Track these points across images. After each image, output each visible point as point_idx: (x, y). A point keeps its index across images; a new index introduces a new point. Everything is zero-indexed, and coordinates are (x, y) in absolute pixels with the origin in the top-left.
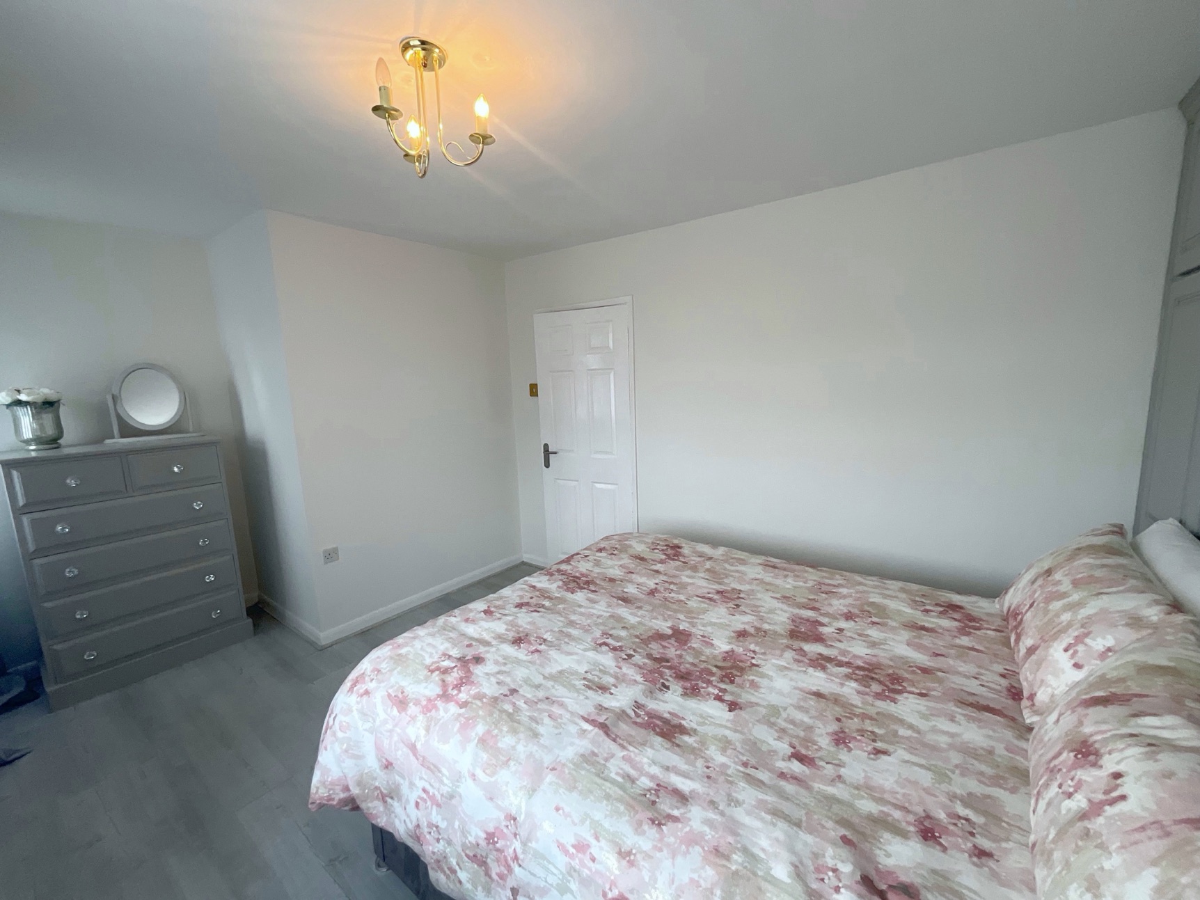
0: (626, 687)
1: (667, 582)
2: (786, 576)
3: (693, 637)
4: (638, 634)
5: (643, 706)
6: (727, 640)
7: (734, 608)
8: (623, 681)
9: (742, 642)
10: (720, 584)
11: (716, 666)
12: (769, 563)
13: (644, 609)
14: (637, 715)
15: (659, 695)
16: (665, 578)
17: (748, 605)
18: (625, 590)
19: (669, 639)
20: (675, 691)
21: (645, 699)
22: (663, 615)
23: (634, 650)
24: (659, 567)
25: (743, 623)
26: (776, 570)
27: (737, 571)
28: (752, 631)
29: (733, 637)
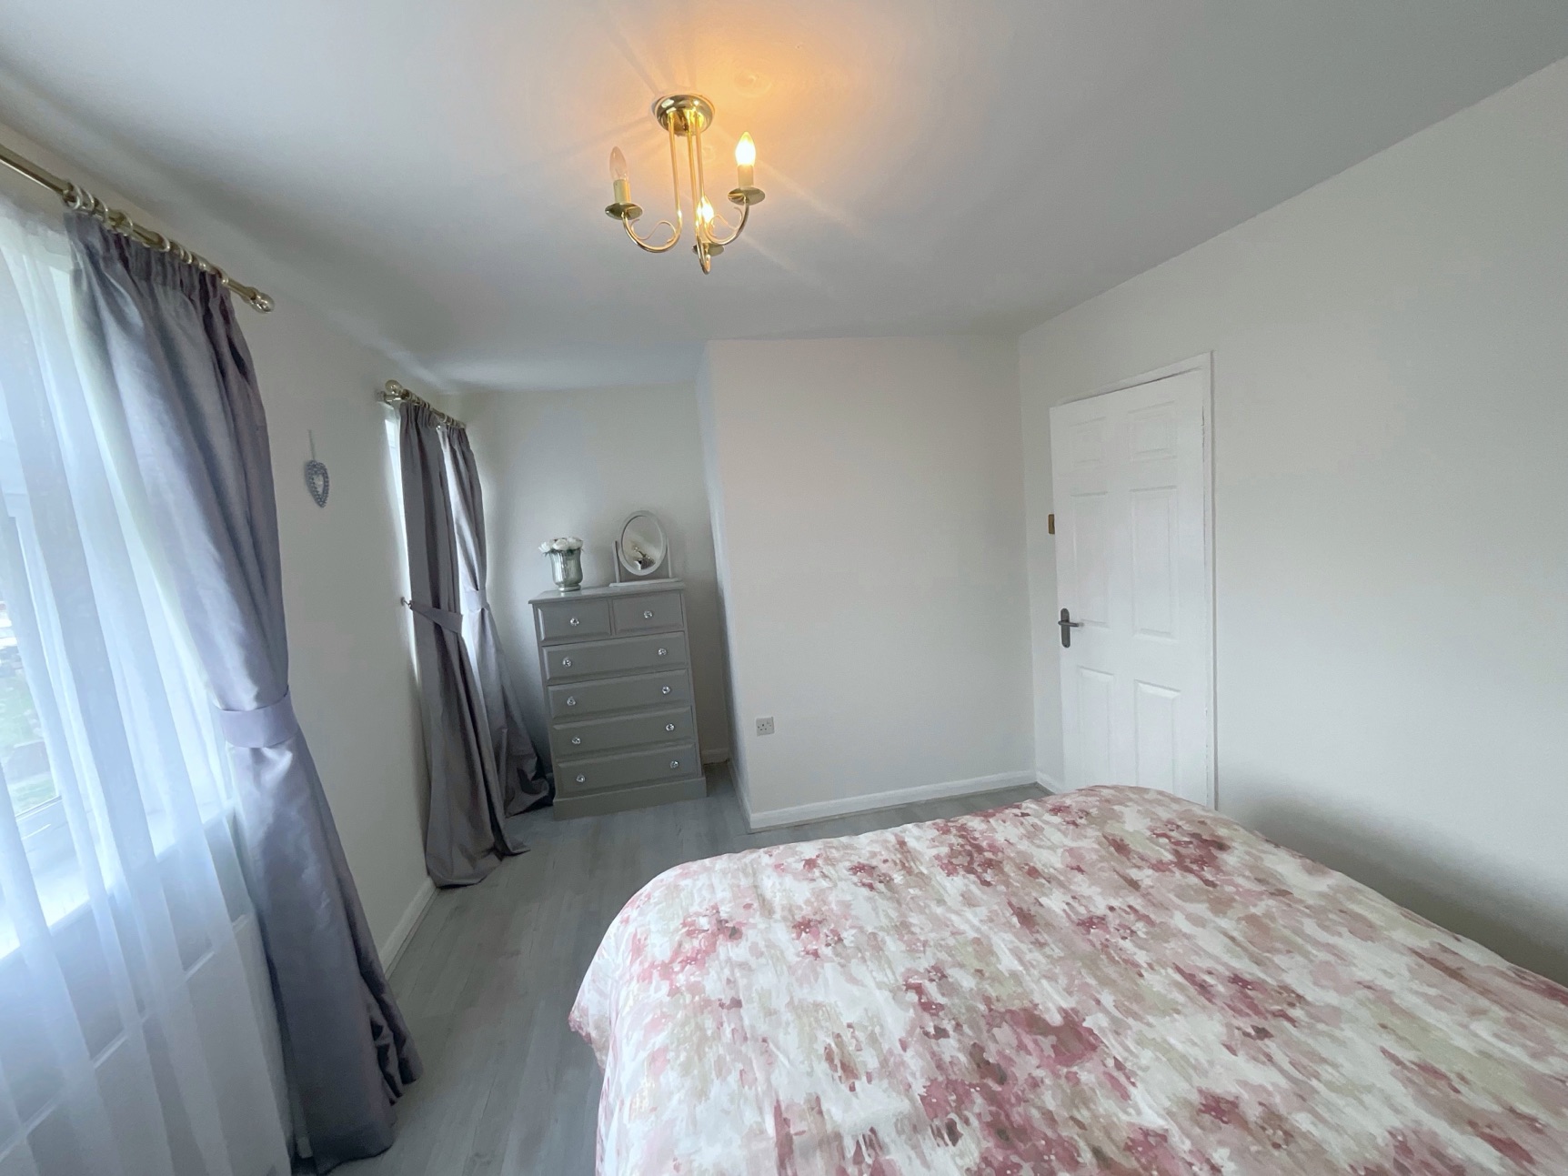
0: (885, 1091)
1: (1135, 911)
2: (1476, 1013)
3: (1094, 1056)
4: (994, 995)
5: (881, 1148)
6: (1167, 1104)
7: (1247, 1035)
8: (890, 1075)
9: (1202, 1128)
10: (1258, 962)
11: (1097, 1152)
12: (1443, 958)
13: (1047, 950)
14: (858, 1158)
15: (928, 1142)
16: (1137, 902)
17: (1289, 1044)
18: (1043, 900)
19: (1045, 1034)
20: (962, 1155)
21: (894, 1134)
22: (1071, 978)
23: (958, 1026)
24: (1145, 876)
25: (1244, 1084)
26: (1455, 986)
27: (1329, 948)
28: (1253, 1112)
29: (1187, 1103)
